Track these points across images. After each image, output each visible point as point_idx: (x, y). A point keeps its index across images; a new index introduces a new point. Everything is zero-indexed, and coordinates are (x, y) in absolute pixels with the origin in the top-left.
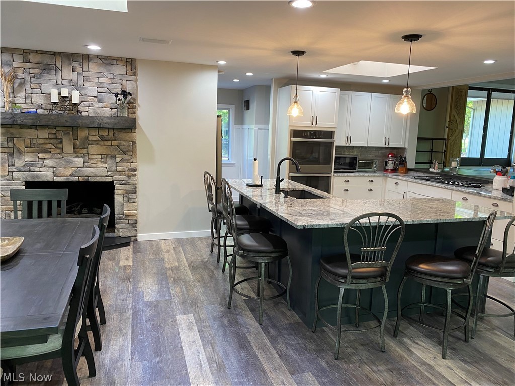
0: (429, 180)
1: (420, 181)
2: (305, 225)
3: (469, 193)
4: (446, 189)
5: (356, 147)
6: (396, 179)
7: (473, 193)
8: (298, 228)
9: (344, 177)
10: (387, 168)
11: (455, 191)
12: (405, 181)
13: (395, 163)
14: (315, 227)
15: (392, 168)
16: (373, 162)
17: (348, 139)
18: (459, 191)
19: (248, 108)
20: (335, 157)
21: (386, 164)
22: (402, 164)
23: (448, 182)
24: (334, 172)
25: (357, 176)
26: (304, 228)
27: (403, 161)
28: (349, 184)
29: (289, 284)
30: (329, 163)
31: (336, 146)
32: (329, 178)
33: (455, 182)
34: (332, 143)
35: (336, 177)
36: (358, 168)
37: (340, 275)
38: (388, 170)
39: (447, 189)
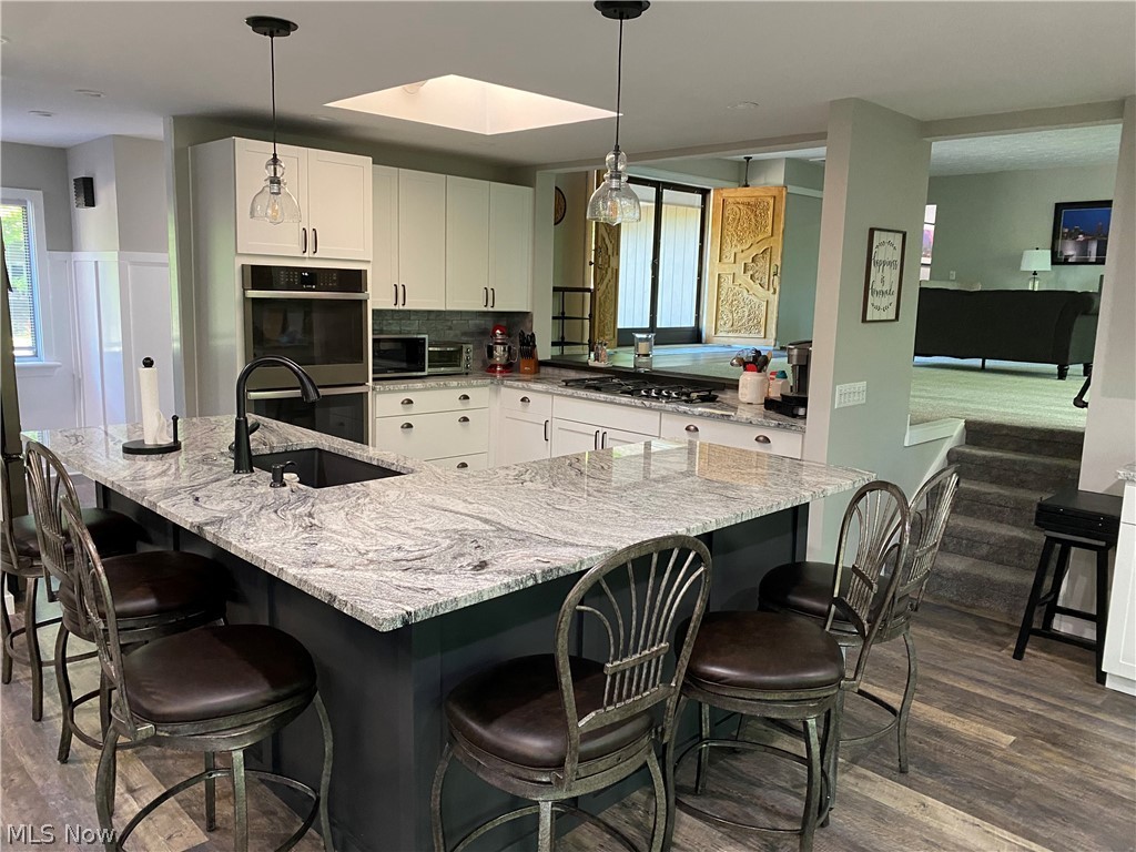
0: (598, 389)
1: (582, 393)
2: (409, 614)
3: (701, 415)
4: (646, 408)
5: (416, 312)
6: (523, 388)
7: (710, 416)
8: (386, 628)
9: (400, 391)
10: (493, 362)
11: (667, 411)
12: (547, 392)
13: (509, 348)
14: (441, 612)
15: (504, 362)
16: (460, 351)
17: (399, 292)
18: (678, 412)
19: (90, 202)
20: (374, 340)
21: (491, 350)
22: (527, 351)
23: (648, 392)
24: (374, 379)
25: (432, 388)
26: (405, 623)
27: (528, 344)
28: (415, 408)
29: (325, 781)
30: (359, 356)
31: (373, 310)
32: (362, 397)
33: (661, 390)
34: (361, 304)
35: (380, 392)
36: (429, 366)
37: (538, 761)
38: (495, 366)
39: (650, 408)
